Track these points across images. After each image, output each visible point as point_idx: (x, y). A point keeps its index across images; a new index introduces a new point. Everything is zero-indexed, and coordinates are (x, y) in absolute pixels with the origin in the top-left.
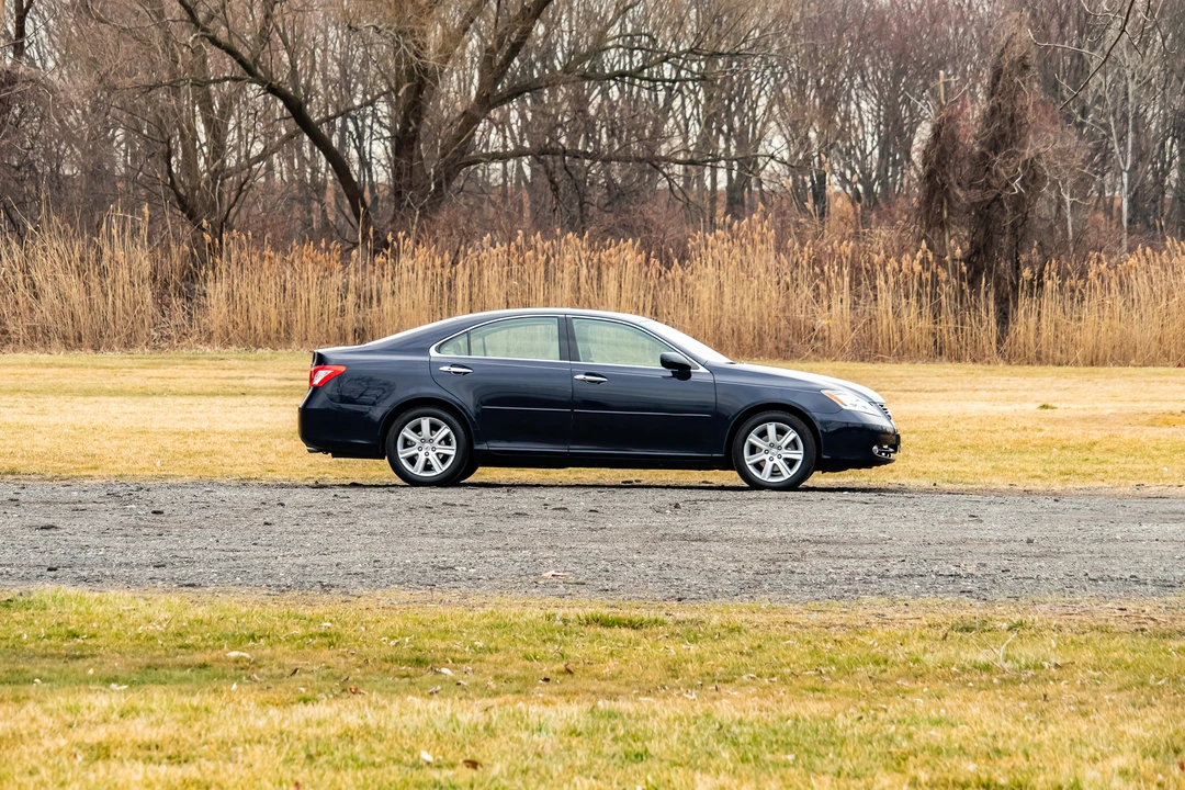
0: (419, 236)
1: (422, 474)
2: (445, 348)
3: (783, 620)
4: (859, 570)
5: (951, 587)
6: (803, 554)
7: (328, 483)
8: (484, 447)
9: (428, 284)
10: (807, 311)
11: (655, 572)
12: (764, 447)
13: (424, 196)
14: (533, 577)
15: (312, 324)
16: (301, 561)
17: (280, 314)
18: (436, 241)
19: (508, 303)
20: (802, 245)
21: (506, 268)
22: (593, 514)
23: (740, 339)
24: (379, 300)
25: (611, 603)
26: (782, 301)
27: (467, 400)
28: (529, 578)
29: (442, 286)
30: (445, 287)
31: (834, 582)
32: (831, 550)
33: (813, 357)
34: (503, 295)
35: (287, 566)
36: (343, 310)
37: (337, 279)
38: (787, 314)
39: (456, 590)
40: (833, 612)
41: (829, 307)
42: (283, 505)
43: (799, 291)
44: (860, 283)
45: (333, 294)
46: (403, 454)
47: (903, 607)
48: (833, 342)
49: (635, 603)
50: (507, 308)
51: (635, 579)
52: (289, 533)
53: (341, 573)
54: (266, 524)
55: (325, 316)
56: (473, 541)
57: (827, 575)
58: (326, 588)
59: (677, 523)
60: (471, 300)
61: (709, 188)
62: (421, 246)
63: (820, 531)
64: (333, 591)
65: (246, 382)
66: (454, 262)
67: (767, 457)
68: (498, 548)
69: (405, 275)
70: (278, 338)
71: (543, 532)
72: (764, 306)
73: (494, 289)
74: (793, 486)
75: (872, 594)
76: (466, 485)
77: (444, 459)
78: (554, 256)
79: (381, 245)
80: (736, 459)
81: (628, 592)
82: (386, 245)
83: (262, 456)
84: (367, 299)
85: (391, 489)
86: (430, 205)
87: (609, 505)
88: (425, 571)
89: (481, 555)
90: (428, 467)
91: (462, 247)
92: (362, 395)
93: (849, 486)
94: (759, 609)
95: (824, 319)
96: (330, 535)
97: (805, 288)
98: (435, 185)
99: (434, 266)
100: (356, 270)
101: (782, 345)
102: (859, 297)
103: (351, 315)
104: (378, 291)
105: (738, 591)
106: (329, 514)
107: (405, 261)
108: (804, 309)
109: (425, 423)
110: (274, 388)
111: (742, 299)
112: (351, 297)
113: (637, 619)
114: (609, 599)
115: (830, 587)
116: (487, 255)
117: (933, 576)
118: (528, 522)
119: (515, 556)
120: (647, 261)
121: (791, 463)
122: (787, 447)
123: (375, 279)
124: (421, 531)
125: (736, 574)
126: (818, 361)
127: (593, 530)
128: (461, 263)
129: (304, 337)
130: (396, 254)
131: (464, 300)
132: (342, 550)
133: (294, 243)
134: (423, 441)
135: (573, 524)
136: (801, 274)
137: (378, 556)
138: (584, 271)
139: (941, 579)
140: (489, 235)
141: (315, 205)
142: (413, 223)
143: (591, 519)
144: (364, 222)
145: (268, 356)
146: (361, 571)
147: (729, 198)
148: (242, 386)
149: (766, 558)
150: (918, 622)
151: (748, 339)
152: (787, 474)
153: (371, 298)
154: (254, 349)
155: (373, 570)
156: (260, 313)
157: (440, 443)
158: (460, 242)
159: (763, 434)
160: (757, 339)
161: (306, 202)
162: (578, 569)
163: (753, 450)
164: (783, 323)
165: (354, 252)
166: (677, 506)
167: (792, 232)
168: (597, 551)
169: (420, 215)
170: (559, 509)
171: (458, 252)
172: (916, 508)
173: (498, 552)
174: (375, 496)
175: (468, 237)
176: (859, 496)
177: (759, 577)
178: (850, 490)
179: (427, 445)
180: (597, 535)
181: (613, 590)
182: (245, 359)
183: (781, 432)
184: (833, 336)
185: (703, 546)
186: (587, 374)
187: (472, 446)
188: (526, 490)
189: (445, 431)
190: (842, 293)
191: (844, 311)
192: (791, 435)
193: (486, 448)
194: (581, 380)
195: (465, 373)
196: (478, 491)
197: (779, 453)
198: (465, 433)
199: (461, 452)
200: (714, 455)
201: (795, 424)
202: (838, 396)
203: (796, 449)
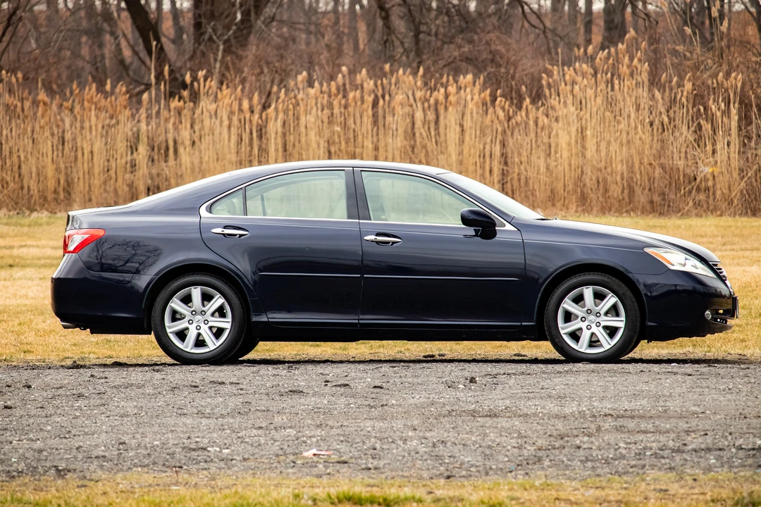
0: (223, 75)
1: (192, 351)
2: (217, 207)
3: (556, 496)
4: (654, 445)
5: (750, 461)
6: (599, 429)
7: (87, 363)
8: (264, 319)
9: (234, 130)
10: (686, 157)
11: (427, 450)
12: (580, 314)
13: (228, 28)
14: (292, 457)
15: (96, 182)
16: (39, 444)
17: (58, 170)
18: (243, 81)
19: (330, 152)
20: (681, 78)
21: (326, 111)
22: (378, 390)
23: (606, 190)
24: (176, 151)
25: (372, 481)
26: (657, 146)
27: (243, 266)
28: (289, 459)
29: (251, 133)
30: (255, 135)
31: (623, 457)
32: (631, 424)
33: (694, 212)
34: (323, 144)
35: (21, 451)
36: (133, 166)
37: (125, 128)
38: (663, 160)
39: (205, 472)
40: (612, 488)
41: (714, 152)
42: (29, 387)
43: (677, 134)
44: (751, 123)
45: (121, 146)
46: (171, 328)
47: (690, 482)
48: (719, 193)
49: (398, 481)
50: (330, 158)
51: (404, 457)
52: (30, 416)
53: (80, 456)
54: (6, 407)
55: (112, 173)
56: (235, 422)
57: (616, 450)
58: (60, 473)
59: (467, 397)
60: (285, 150)
61: (583, 10)
62: (224, 87)
63: (626, 405)
64: (69, 476)
65: (15, 252)
66: (265, 107)
67: (583, 325)
68: (261, 428)
69: (207, 122)
70: (56, 200)
71: (316, 410)
72: (633, 151)
73: (312, 135)
74: (614, 357)
75: (660, 469)
76: (242, 362)
77: (218, 333)
78: (383, 97)
79: (177, 86)
80: (549, 328)
81: (392, 470)
82: (184, 86)
83: (18, 335)
84: (163, 151)
85: (157, 368)
86: (235, 38)
87: (398, 380)
88: (174, 453)
89: (239, 435)
90: (200, 343)
91: (275, 89)
92: (127, 262)
93: (681, 357)
94: (532, 486)
95: (707, 165)
96: (76, 417)
97: (684, 129)
98: (242, 14)
99: (241, 110)
100: (149, 117)
101: (656, 198)
102: (750, 138)
103: (143, 169)
104: (175, 142)
105: (513, 468)
106: (80, 396)
107: (206, 104)
108: (683, 155)
109: (196, 293)
110: (49, 258)
111: (609, 143)
112: (143, 149)
113: (392, 497)
114: (370, 477)
115: (617, 462)
116: (304, 96)
117: (734, 450)
118: (302, 400)
119: (277, 436)
120: (494, 99)
121: (612, 331)
122: (606, 314)
123: (170, 126)
124: (179, 411)
125: (516, 450)
126: (701, 216)
127: (372, 407)
128: (273, 106)
129: (87, 198)
130: (195, 97)
131: (277, 150)
132: (86, 434)
133: (75, 86)
134: (194, 313)
135: (352, 401)
136: (680, 113)
137: (125, 438)
138: (419, 115)
139: (741, 453)
140: (305, 73)
141: (108, 37)
142: (215, 60)
143: (374, 396)
144: (158, 59)
145: (45, 220)
146: (103, 454)
147: (606, 22)
148: (11, 256)
149: (555, 433)
150: (701, 497)
151: (615, 191)
152: (607, 344)
153: (167, 149)
154: (27, 213)
155: (116, 453)
156: (34, 170)
157: (213, 315)
158: (272, 82)
159: (579, 299)
160: (626, 192)
161: (96, 35)
162: (343, 447)
163: (568, 317)
164: (658, 171)
165: (145, 96)
166: (472, 380)
167: (669, 63)
168: (369, 429)
169: (224, 51)
170: (340, 386)
171: (269, 94)
172: (746, 379)
173: (260, 432)
174: (136, 376)
175: (283, 77)
176: (688, 368)
177: (540, 454)
178: (678, 361)
179: (199, 317)
180: (375, 413)
181: (376, 468)
182: (16, 225)
183: (599, 297)
184: (718, 186)
185: (489, 421)
186: (378, 235)
187: (249, 318)
188: (310, 367)
189: (218, 301)
190: (730, 135)
191: (732, 155)
192: (611, 300)
193: (266, 319)
194: (372, 241)
195: (241, 236)
196: (256, 368)
197: (598, 320)
198: (241, 304)
199: (238, 325)
200: (523, 324)
201: (616, 288)
202: (664, 255)
203: (618, 315)
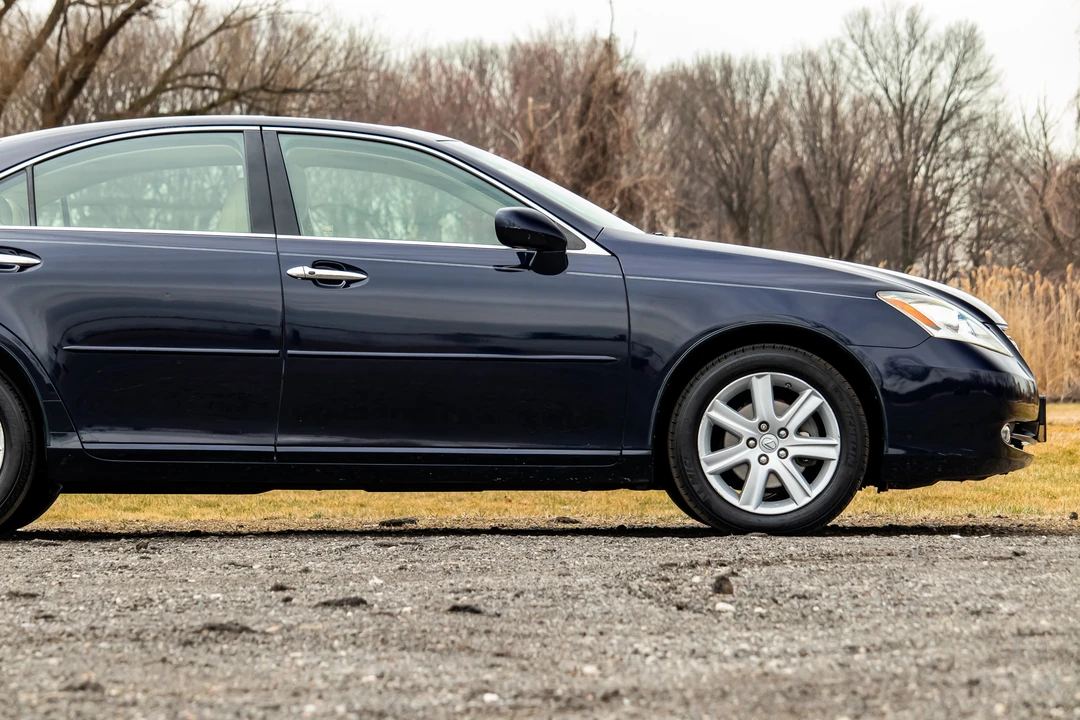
8: (72, 443)
12: (746, 431)
67: (752, 455)
74: (816, 522)
76: (29, 536)
121: (811, 468)
122: (799, 431)
152: (803, 495)
159: (742, 401)
163: (719, 437)
178: (967, 531)
183: (785, 395)
186: (316, 264)
192: (810, 401)
193: (77, 445)
194: (305, 278)
195: (24, 267)
196: (63, 549)
197: (783, 443)
198: (25, 411)
199: (18, 457)
200: (625, 452)
201: (820, 376)
202: (920, 307)
203: (822, 433)
